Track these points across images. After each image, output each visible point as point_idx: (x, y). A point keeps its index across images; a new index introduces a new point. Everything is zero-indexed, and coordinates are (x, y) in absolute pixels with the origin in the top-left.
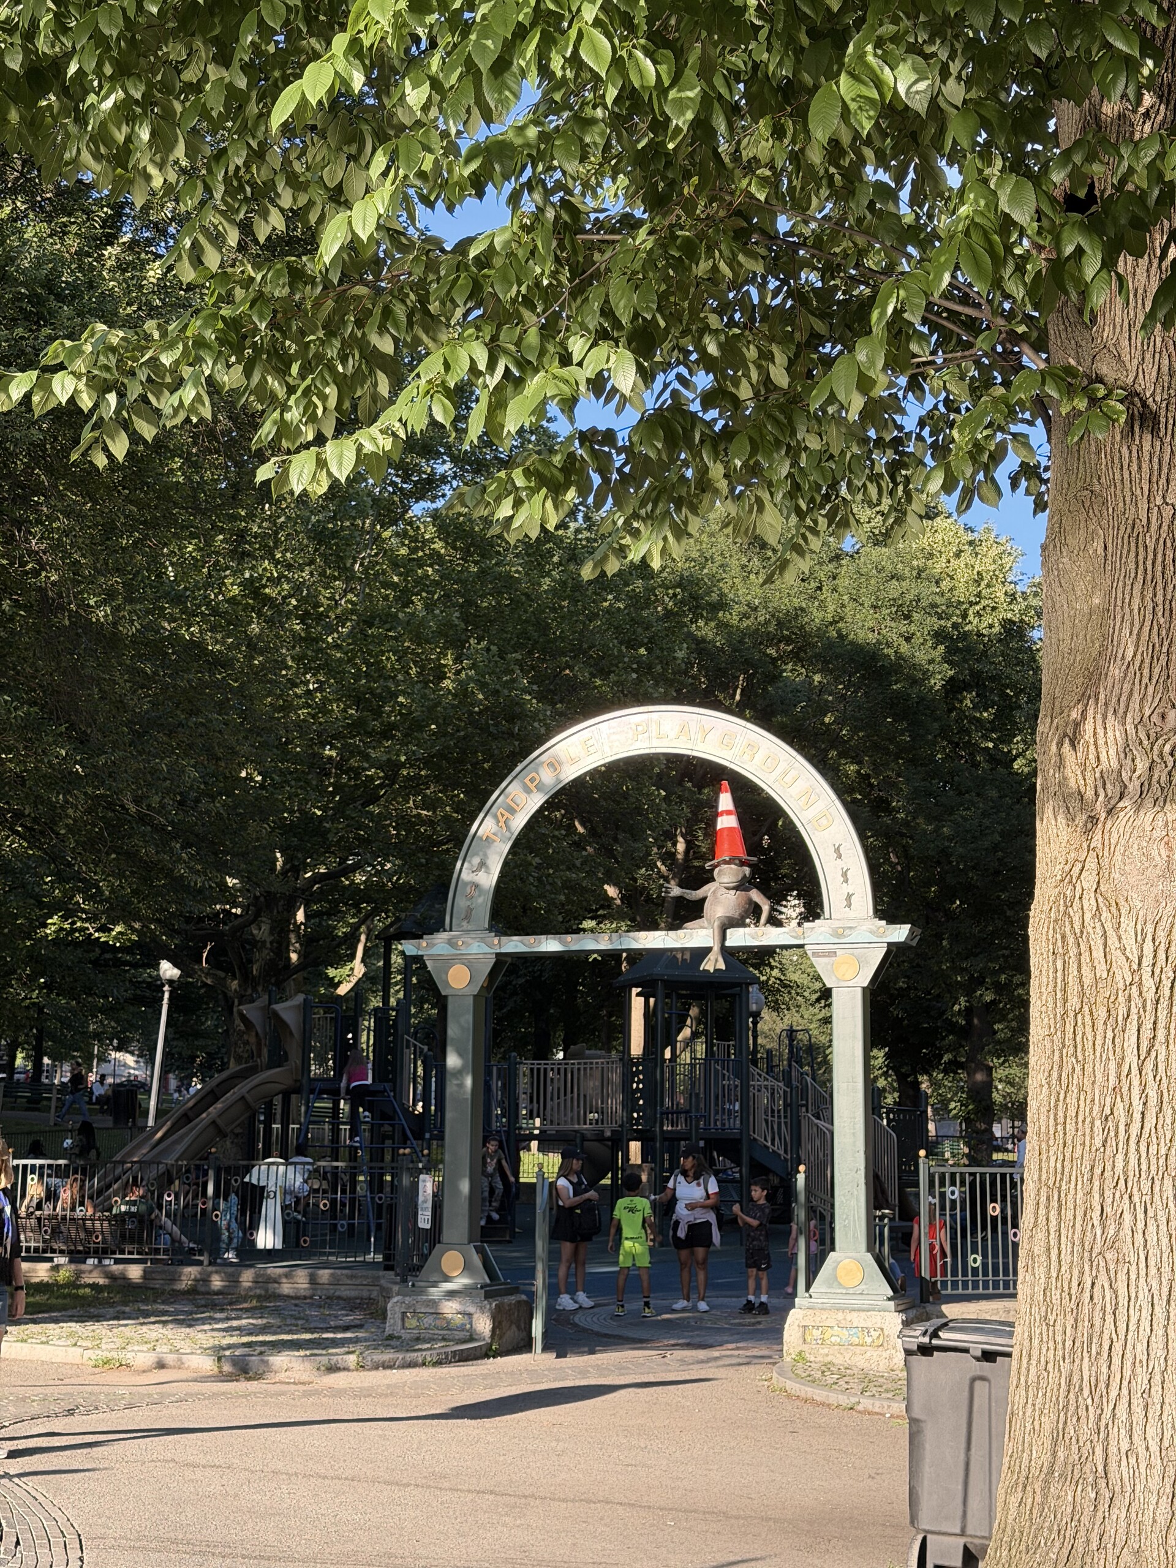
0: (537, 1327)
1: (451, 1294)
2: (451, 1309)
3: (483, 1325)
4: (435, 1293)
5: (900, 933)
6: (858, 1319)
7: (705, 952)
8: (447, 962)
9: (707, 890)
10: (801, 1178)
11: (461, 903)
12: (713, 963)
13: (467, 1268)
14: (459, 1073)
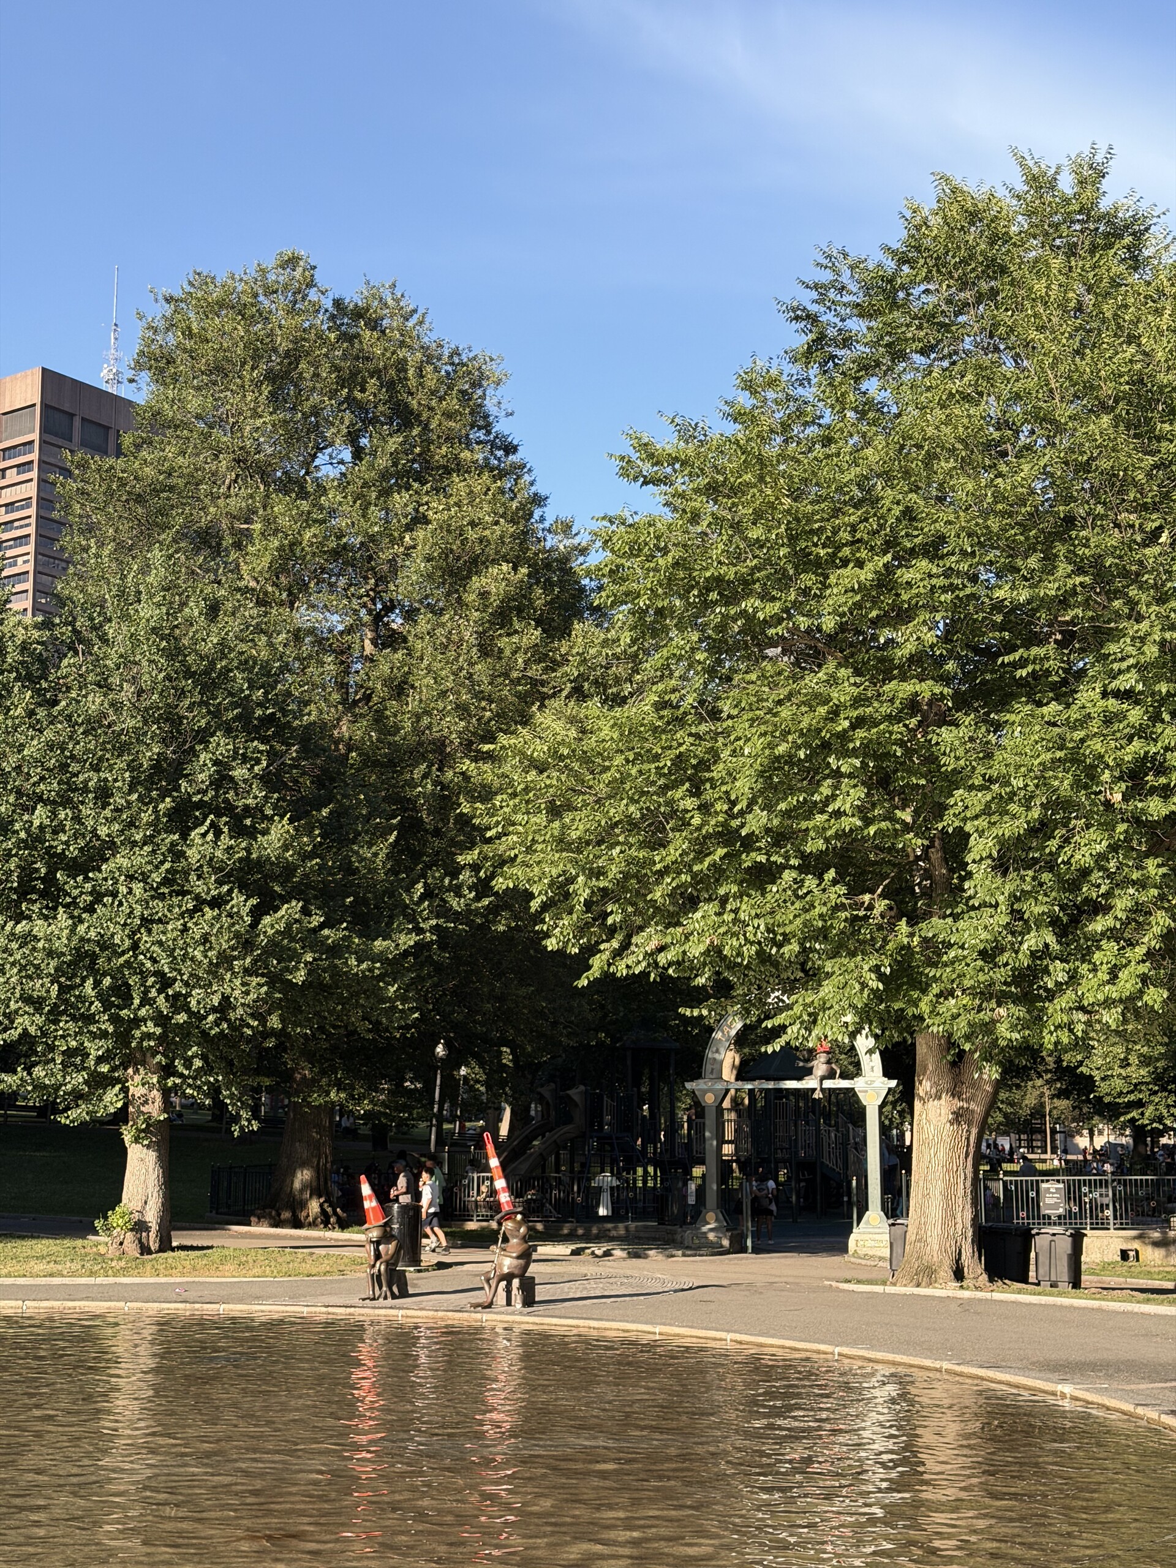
0: (749, 1243)
1: (711, 1230)
2: (711, 1236)
3: (726, 1243)
4: (705, 1229)
5: (893, 1083)
6: (877, 1237)
7: (814, 1090)
8: (705, 1092)
9: (815, 1063)
10: (854, 1183)
11: (709, 1067)
12: (817, 1095)
13: (717, 1220)
14: (711, 1139)
